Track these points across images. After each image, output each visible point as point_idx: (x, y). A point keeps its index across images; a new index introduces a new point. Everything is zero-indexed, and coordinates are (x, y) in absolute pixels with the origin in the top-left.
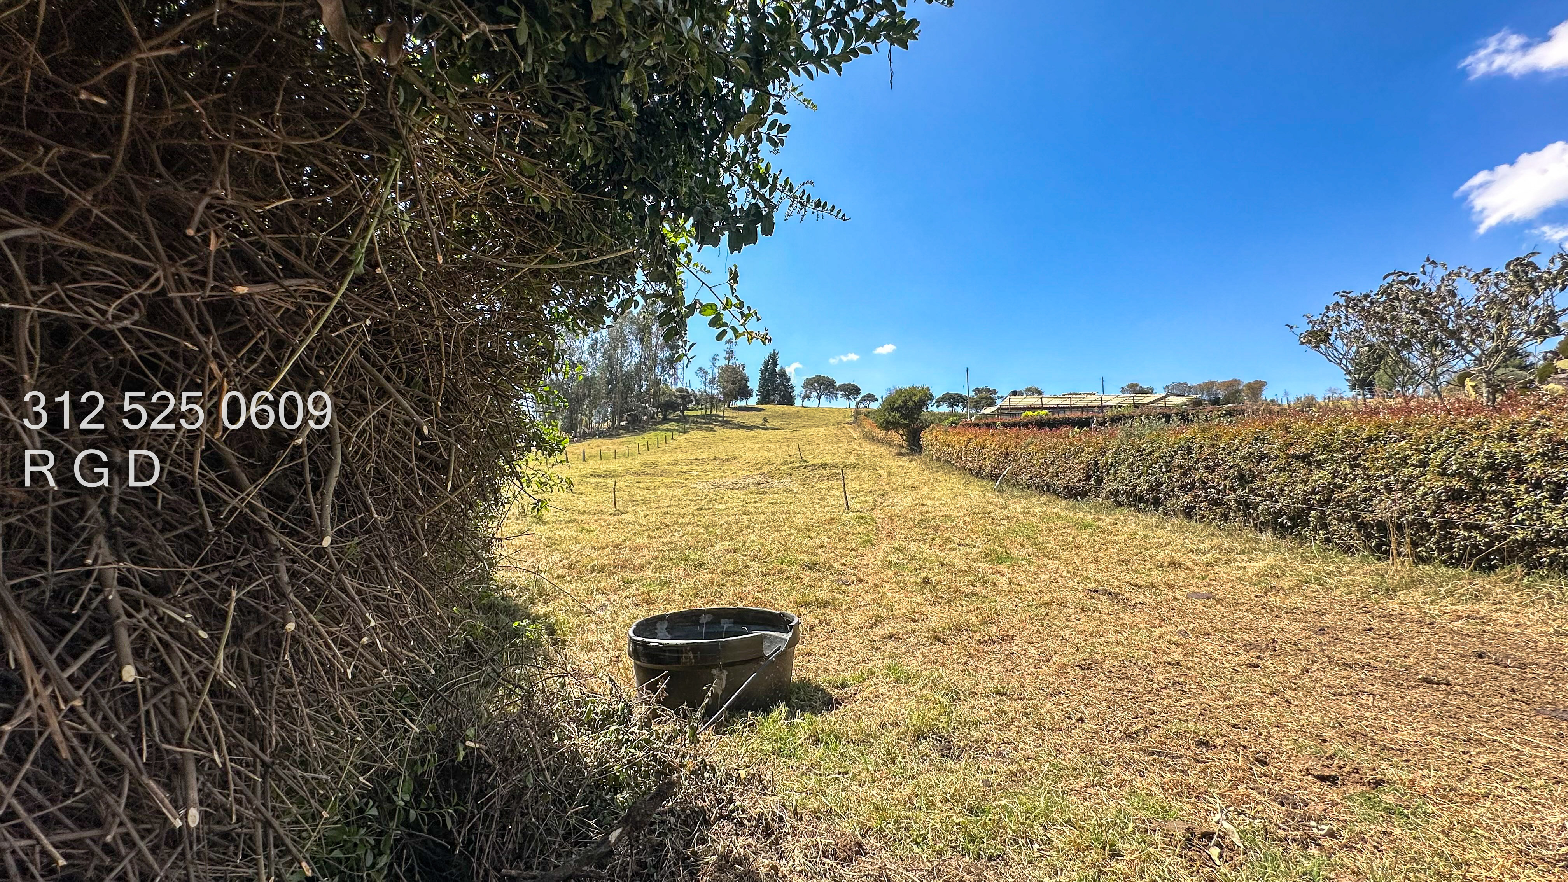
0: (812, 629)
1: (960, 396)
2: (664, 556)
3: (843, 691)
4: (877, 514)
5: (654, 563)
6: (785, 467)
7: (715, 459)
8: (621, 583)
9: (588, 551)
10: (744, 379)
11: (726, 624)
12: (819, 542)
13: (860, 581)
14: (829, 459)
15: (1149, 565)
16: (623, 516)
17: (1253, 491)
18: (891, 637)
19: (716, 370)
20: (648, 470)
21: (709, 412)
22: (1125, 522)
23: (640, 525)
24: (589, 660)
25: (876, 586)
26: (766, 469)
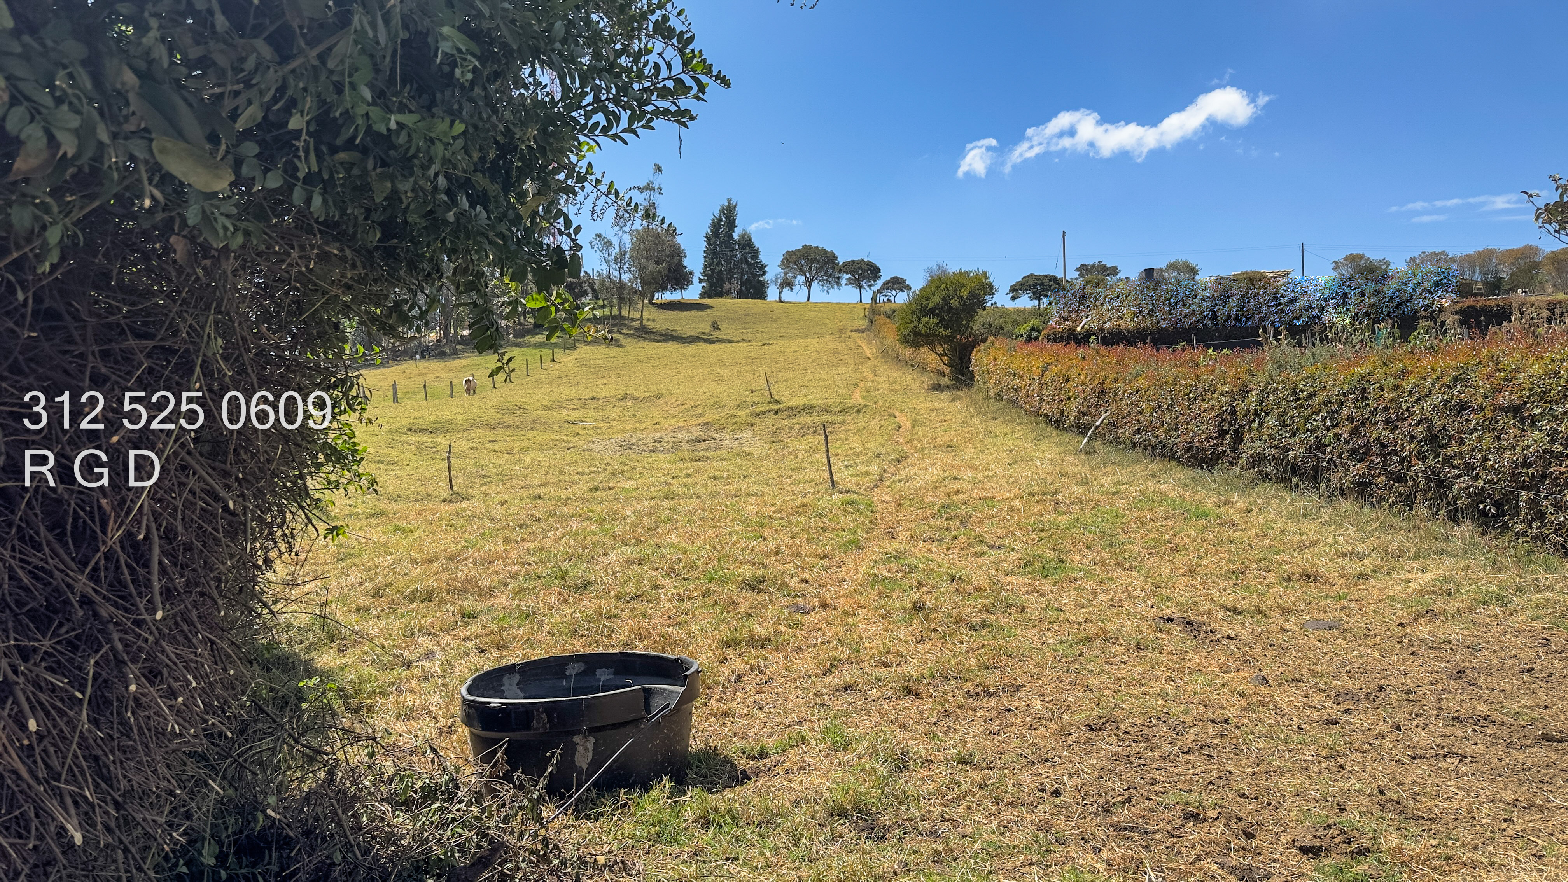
0: (739, 677)
1: (1054, 279)
2: (528, 573)
3: (761, 762)
4: (884, 495)
5: (513, 584)
6: (742, 413)
7: (625, 397)
8: (458, 618)
9: (406, 567)
10: (678, 254)
11: (603, 675)
12: (771, 546)
13: (824, 606)
14: (817, 398)
15: (1271, 577)
16: (464, 504)
17: (1447, 460)
18: (846, 689)
19: (627, 238)
20: (509, 420)
21: (615, 311)
22: (1263, 508)
23: (493, 520)
24: (409, 732)
25: (846, 613)
26: (710, 417)
